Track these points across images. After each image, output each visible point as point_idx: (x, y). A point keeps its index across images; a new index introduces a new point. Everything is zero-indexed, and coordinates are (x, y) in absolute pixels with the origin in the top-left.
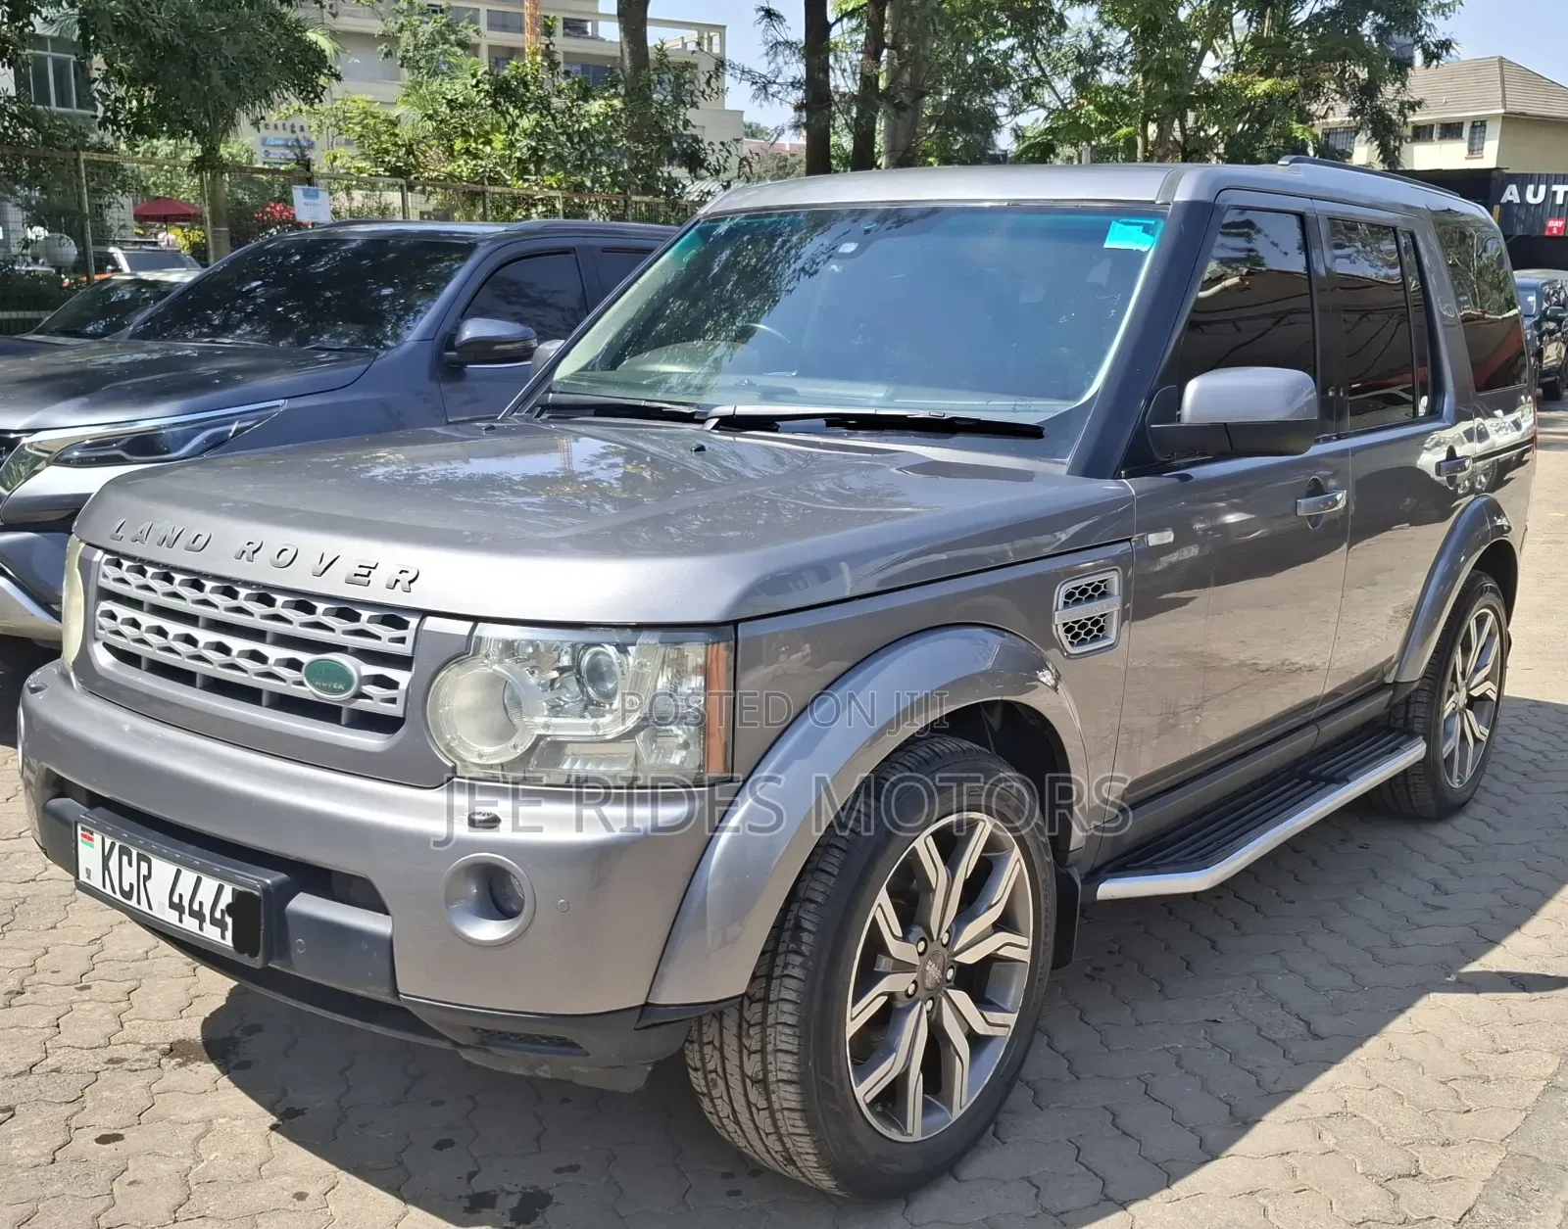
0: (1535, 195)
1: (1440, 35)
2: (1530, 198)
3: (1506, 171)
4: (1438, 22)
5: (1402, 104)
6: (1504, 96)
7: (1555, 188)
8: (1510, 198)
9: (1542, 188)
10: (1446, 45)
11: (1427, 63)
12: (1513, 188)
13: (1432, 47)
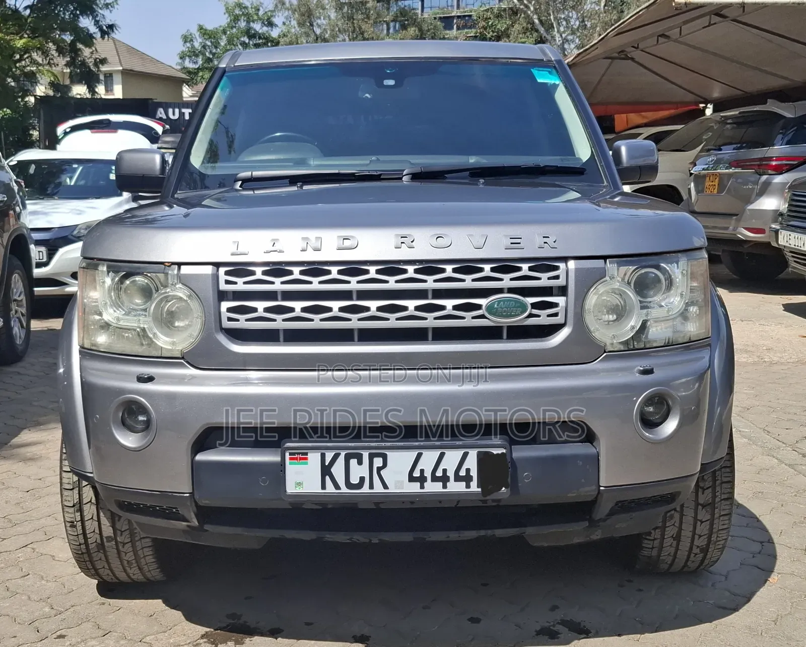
0: (174, 114)
1: (109, 21)
2: (171, 116)
3: (155, 101)
4: (106, 12)
5: (95, 60)
6: (120, 59)
7: (183, 110)
8: (160, 116)
9: (177, 111)
10: (111, 27)
11: (103, 37)
12: (161, 110)
13: (105, 28)
